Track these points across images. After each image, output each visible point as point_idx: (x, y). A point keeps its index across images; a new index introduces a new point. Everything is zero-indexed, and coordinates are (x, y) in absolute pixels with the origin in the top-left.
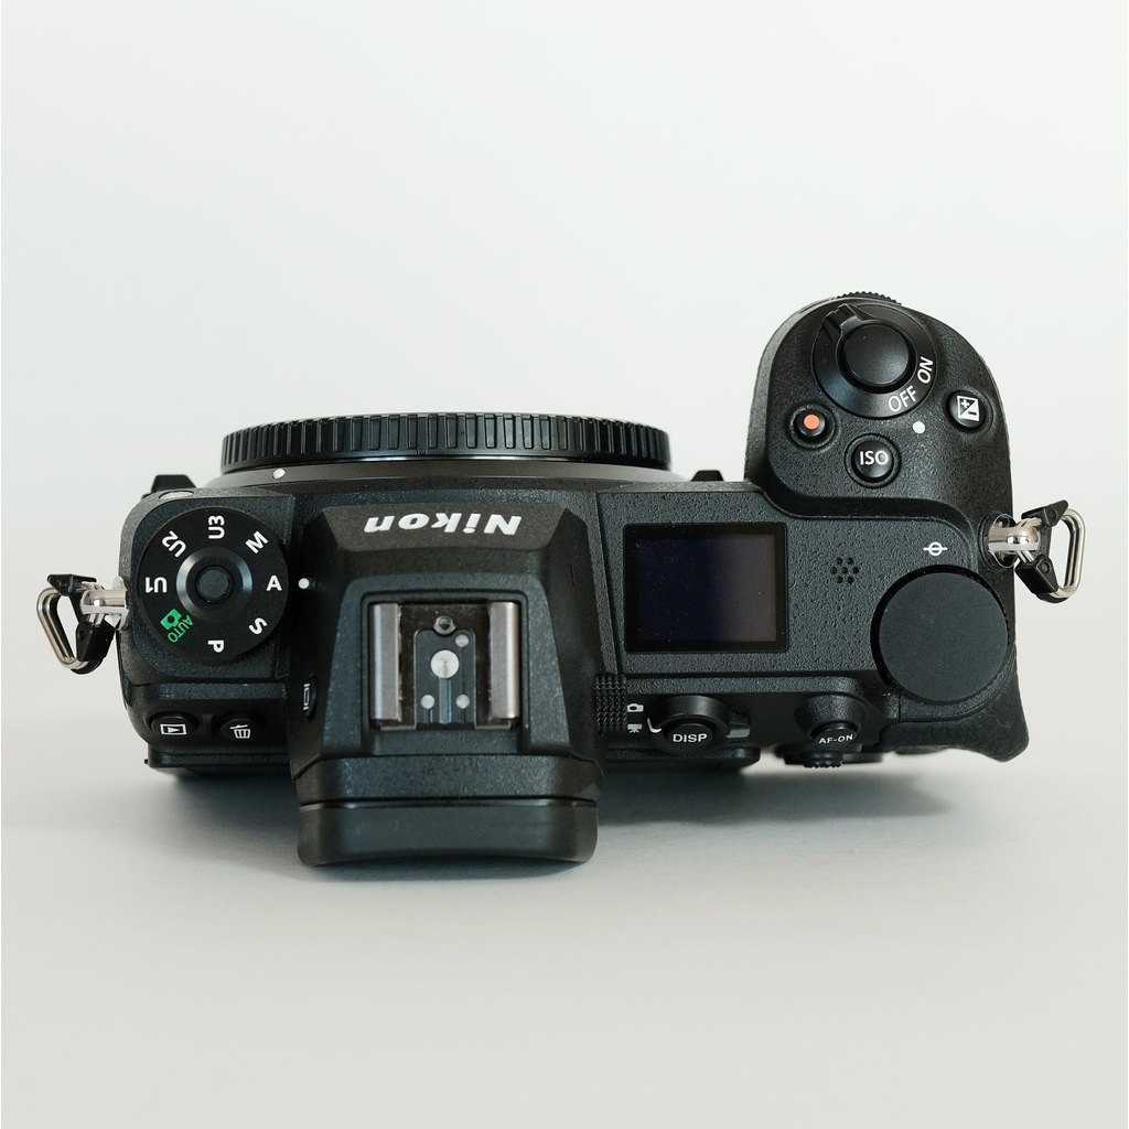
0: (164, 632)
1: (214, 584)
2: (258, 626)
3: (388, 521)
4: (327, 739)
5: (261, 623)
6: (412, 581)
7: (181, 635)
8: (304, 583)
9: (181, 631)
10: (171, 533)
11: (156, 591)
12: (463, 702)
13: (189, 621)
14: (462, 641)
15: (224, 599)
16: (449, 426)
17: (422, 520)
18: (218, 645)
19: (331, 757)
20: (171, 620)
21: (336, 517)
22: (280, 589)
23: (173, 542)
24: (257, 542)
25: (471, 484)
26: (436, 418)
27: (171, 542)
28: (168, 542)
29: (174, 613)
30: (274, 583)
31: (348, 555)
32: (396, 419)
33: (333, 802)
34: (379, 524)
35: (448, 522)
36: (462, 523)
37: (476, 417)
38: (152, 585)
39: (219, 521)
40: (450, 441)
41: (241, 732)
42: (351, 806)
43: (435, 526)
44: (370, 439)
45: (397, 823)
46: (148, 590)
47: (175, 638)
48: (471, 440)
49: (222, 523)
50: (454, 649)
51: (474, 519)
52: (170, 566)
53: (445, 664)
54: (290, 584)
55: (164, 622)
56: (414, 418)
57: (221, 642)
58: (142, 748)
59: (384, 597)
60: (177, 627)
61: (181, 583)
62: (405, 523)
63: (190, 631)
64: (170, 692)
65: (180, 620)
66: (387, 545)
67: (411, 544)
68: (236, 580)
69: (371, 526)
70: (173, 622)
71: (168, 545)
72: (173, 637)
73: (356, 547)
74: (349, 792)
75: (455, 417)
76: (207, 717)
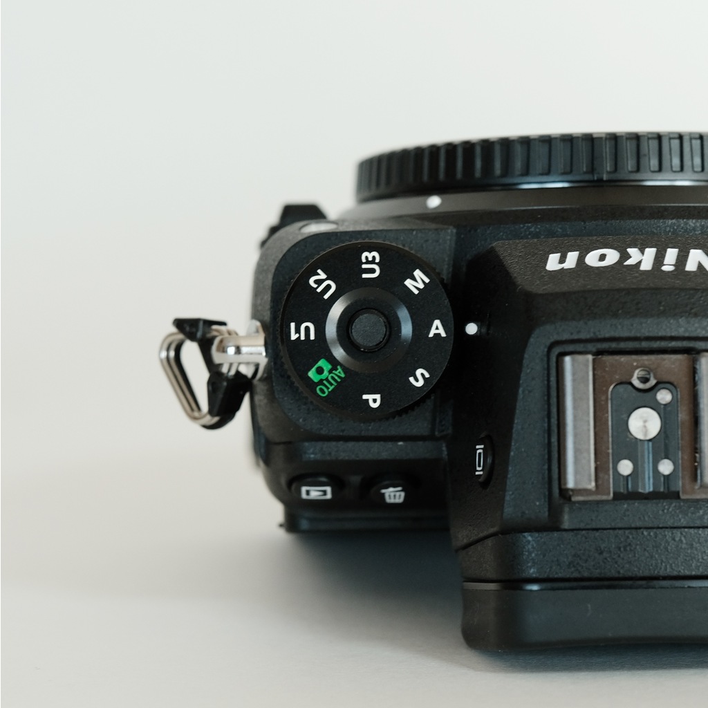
0: (312, 385)
1: (368, 329)
2: (419, 378)
3: (572, 259)
4: (508, 510)
5: (422, 375)
6: (606, 328)
7: (331, 388)
8: (472, 329)
9: (331, 384)
10: (319, 271)
11: (303, 338)
12: (666, 467)
13: (340, 372)
14: (664, 396)
15: (380, 348)
16: (630, 147)
17: (612, 256)
18: (374, 400)
19: (511, 531)
20: (320, 371)
21: (511, 253)
22: (444, 335)
23: (321, 282)
24: (417, 282)
25: (662, 214)
26: (614, 138)
27: (319, 282)
28: (316, 282)
29: (322, 363)
30: (437, 328)
31: (529, 297)
32: (569, 139)
33: (512, 583)
34: (562, 261)
35: (643, 258)
36: (659, 259)
37: (659, 137)
38: (298, 331)
39: (374, 257)
40: (631, 165)
41: (394, 495)
42: (535, 587)
43: (628, 262)
44: (539, 163)
45: (589, 606)
46: (294, 337)
47: (325, 391)
48: (654, 163)
49: (377, 260)
50: (655, 406)
51: (671, 255)
52: (317, 309)
53: (644, 424)
54: (456, 329)
55: (312, 374)
56: (589, 139)
57: (378, 397)
58: (276, 511)
59: (575, 346)
60: (327, 379)
61: (331, 330)
62: (592, 259)
63: (341, 384)
64: (313, 452)
65: (330, 372)
66: (576, 285)
67: (603, 284)
68: (393, 325)
69: (553, 263)
70: (322, 374)
71: (315, 286)
72: (322, 391)
73: (537, 287)
74: (532, 572)
75: (636, 138)
76: (355, 479)
